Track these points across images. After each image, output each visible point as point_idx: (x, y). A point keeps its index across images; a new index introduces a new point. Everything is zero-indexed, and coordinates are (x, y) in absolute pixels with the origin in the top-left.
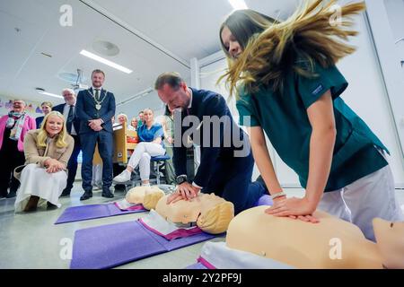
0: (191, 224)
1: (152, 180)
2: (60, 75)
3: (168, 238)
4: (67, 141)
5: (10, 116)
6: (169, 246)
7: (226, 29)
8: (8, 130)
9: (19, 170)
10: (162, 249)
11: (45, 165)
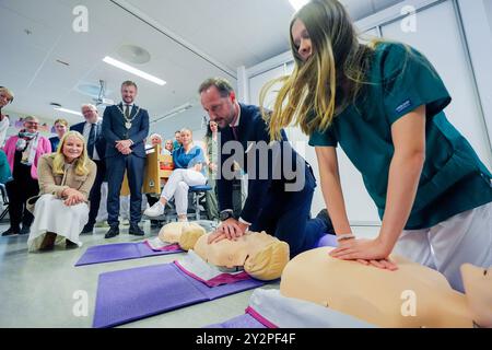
0: (237, 268)
1: (191, 215)
2: (80, 87)
3: (209, 284)
4: (89, 168)
5: (21, 136)
6: (211, 293)
7: (298, 22)
8: (18, 154)
9: (33, 202)
10: (203, 298)
11: (63, 196)
